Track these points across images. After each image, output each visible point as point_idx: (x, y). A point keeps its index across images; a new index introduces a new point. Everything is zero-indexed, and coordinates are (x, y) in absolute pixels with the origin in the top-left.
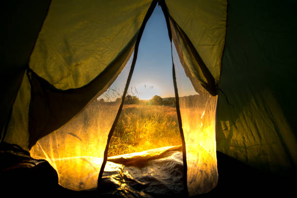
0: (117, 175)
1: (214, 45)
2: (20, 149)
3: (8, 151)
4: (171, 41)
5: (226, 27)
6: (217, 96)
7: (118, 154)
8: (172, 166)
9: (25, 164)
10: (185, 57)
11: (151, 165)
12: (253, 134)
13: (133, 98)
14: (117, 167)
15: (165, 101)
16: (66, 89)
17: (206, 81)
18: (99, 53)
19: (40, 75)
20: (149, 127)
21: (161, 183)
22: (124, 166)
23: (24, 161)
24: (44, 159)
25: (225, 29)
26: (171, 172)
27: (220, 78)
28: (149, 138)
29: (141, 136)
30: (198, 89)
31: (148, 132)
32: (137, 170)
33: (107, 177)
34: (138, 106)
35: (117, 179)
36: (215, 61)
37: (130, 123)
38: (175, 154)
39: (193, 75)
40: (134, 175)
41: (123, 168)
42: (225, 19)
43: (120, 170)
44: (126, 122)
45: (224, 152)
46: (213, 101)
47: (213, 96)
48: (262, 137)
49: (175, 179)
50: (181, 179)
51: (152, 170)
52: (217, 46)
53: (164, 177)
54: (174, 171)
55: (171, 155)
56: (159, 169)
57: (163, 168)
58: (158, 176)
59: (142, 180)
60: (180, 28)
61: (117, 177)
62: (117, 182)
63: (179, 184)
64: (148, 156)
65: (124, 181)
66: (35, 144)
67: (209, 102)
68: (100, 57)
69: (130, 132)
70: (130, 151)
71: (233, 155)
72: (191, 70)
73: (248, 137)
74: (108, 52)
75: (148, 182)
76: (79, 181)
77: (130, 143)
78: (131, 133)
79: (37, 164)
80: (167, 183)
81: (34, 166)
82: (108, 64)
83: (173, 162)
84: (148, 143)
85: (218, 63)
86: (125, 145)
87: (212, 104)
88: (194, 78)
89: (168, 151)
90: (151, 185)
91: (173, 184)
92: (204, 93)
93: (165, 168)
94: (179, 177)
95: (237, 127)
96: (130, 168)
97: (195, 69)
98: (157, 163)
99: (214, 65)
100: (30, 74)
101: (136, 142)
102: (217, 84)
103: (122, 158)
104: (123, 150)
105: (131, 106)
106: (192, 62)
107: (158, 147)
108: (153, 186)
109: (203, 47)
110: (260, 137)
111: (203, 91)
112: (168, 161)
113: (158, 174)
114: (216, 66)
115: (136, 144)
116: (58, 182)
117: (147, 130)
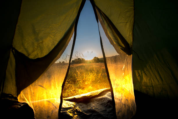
0: (71, 110)
1: (127, 22)
2: (12, 97)
3: (6, 98)
4: (98, 22)
5: (134, 10)
6: (132, 55)
7: (73, 95)
8: (106, 101)
9: (15, 106)
10: (108, 32)
11: (93, 102)
12: (157, 78)
13: (81, 59)
14: (72, 104)
15: (101, 60)
16: (35, 58)
17: (124, 46)
18: (52, 34)
19: (20, 51)
20: (91, 77)
21: (99, 114)
22: (76, 103)
23: (15, 104)
24: (25, 102)
25: (133, 11)
26: (105, 106)
27: (133, 43)
28: (91, 84)
29: (86, 83)
30: (119, 51)
31: (90, 80)
32: (84, 105)
33: (65, 111)
34: (84, 64)
35: (71, 112)
36: (129, 33)
37: (79, 75)
38: (107, 93)
39: (115, 43)
40: (82, 109)
41: (75, 105)
42: (133, 5)
43: (73, 106)
44: (77, 75)
45: (139, 90)
46: (130, 58)
47: (129, 55)
48: (163, 79)
49: (108, 110)
50: (112, 110)
51: (93, 105)
52: (129, 23)
53: (101, 109)
54: (107, 105)
55: (105, 95)
56: (98, 104)
57: (101, 103)
58: (97, 109)
59: (87, 112)
60: (103, 13)
61: (71, 111)
62: (71, 115)
63: (111, 113)
64: (90, 95)
65: (76, 113)
66: (20, 93)
67: (127, 60)
68: (53, 37)
69: (79, 81)
70: (80, 93)
71: (145, 92)
72: (113, 40)
73: (154, 80)
74: (58, 33)
75: (91, 113)
76: (47, 116)
77: (80, 88)
78: (81, 81)
79: (22, 105)
80: (103, 113)
81: (20, 107)
82: (59, 40)
83: (106, 99)
84: (90, 87)
85: (131, 34)
86: (77, 89)
87: (129, 61)
88: (115, 45)
89: (103, 92)
90: (92, 115)
91: (107, 114)
92: (123, 54)
93: (102, 103)
94: (111, 109)
95: (147, 74)
96: (80, 104)
97: (116, 39)
98: (97, 100)
99: (128, 36)
100: (14, 51)
101: (84, 87)
102: (131, 47)
103: (75, 98)
104: (75, 92)
105: (80, 65)
106: (113, 34)
107: (97, 90)
108: (94, 116)
109: (120, 24)
110: (162, 80)
111: (122, 53)
112: (103, 99)
113: (97, 108)
114: (129, 36)
115: (83, 88)
116: (34, 116)
117: (89, 79)
